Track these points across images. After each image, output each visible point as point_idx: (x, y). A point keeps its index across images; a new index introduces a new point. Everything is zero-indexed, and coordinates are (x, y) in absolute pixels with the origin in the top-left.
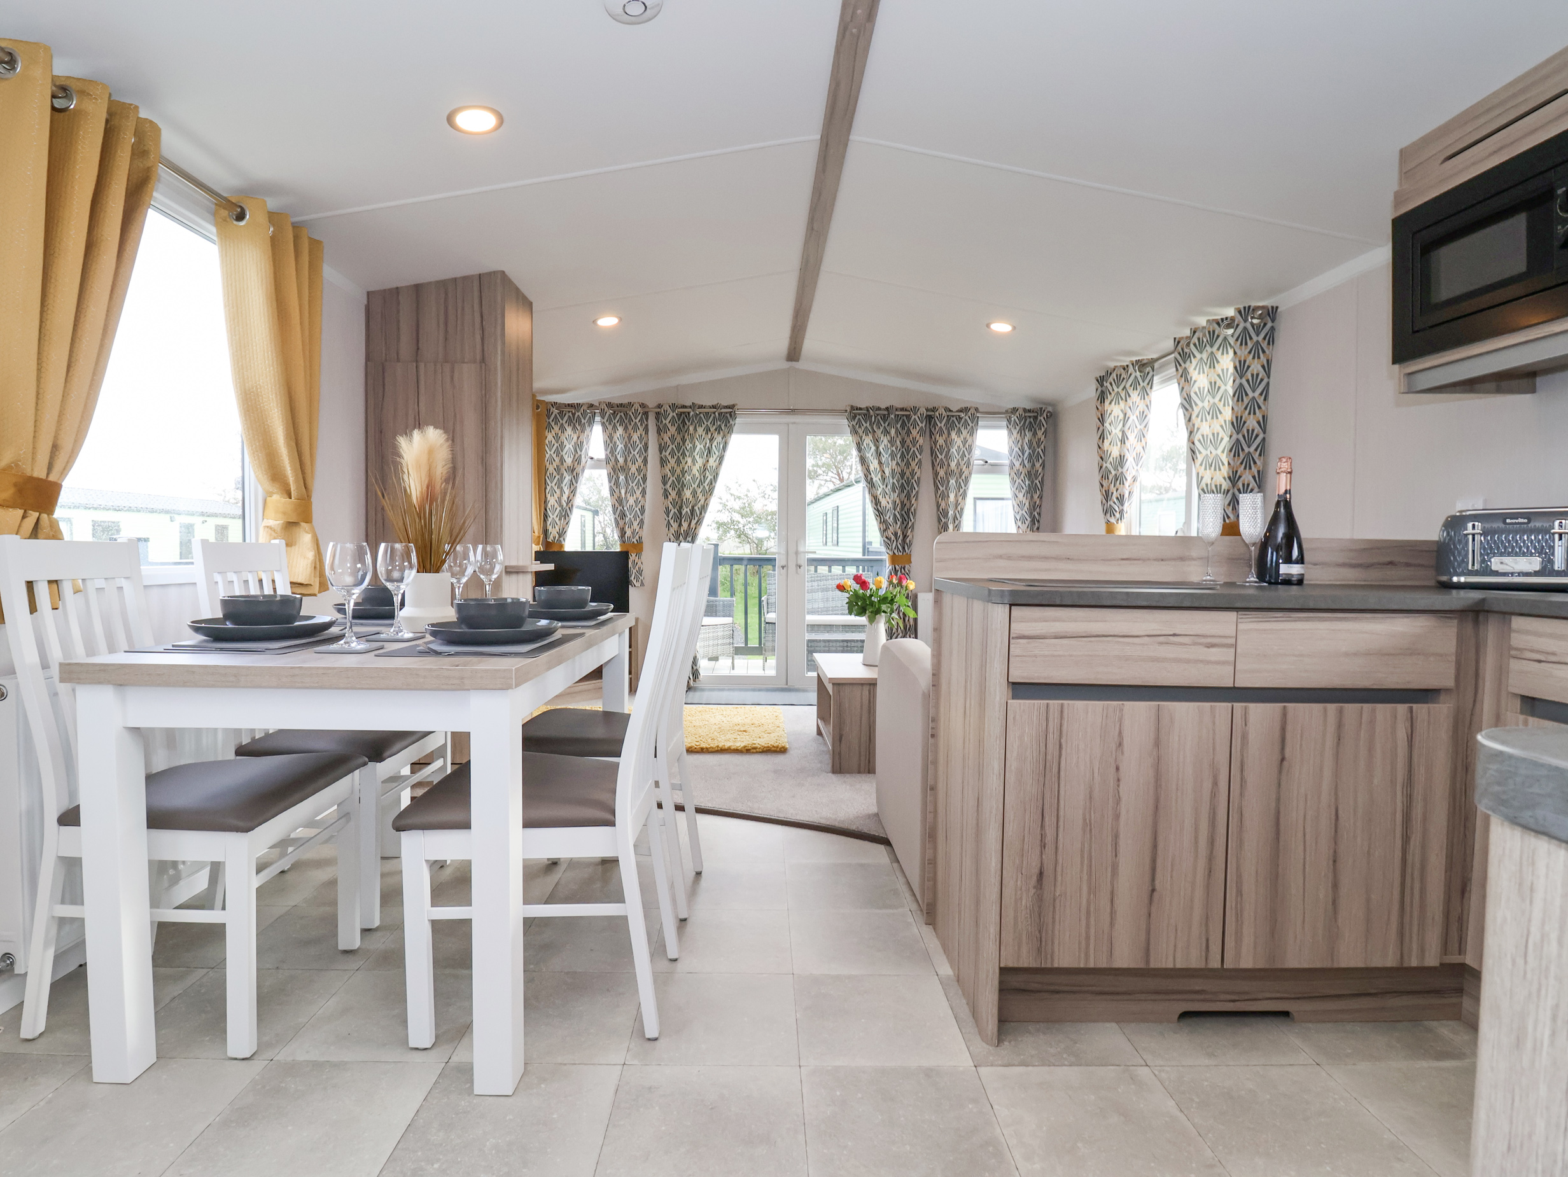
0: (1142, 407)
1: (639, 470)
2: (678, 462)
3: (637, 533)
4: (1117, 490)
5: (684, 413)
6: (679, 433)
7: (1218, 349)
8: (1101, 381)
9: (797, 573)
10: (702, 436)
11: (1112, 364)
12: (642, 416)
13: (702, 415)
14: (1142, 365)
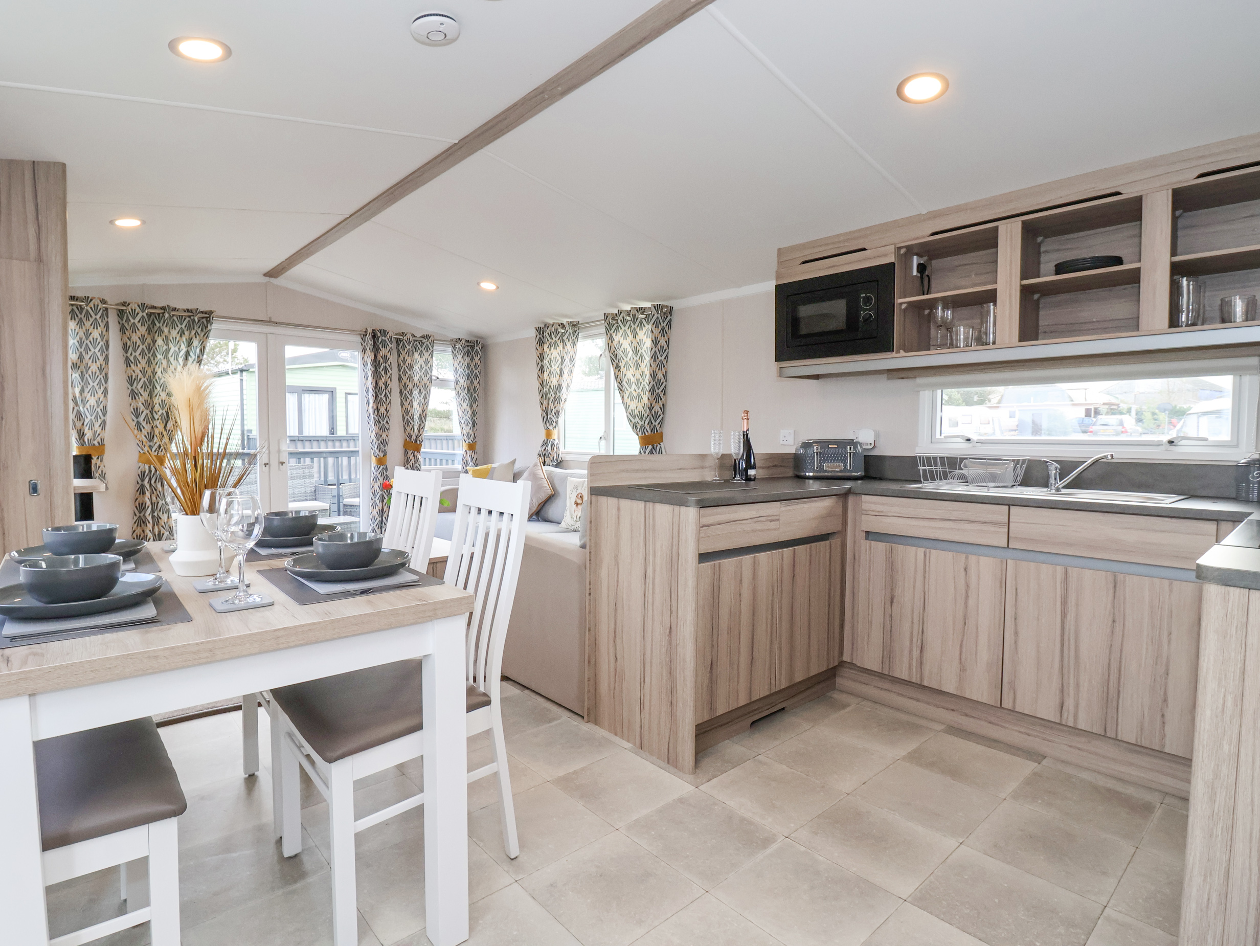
0: (572, 353)
1: (101, 369)
2: (149, 362)
3: (99, 434)
4: (555, 407)
5: (154, 313)
6: (149, 334)
7: (638, 327)
8: (539, 330)
9: (279, 469)
10: (176, 338)
11: (551, 322)
12: (103, 313)
13: (175, 318)
14: (574, 325)
